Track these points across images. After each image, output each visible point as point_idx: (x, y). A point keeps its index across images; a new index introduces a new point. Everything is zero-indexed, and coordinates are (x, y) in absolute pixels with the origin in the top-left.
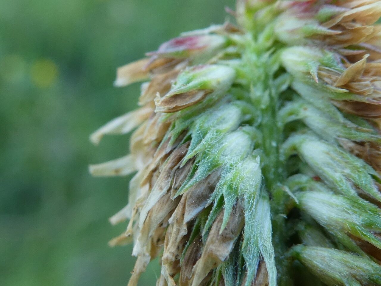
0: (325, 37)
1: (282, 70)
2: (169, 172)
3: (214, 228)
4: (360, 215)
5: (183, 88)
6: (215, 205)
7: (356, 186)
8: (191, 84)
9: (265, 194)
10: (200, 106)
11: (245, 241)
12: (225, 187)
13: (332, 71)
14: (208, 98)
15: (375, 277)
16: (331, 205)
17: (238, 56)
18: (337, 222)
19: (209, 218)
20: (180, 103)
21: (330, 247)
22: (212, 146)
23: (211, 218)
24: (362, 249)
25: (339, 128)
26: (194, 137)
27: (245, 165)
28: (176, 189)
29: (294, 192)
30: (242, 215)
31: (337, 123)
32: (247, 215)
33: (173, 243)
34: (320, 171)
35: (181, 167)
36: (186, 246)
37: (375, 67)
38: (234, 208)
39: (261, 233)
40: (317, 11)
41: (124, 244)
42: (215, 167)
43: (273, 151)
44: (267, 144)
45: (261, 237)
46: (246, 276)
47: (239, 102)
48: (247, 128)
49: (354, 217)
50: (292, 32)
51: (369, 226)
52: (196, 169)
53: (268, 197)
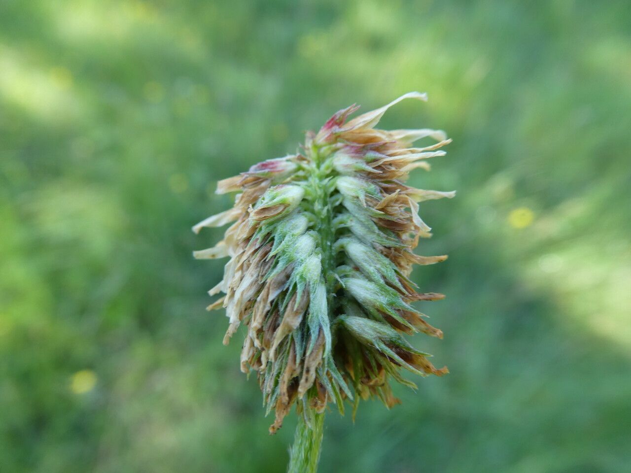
0: (370, 173)
1: (337, 191)
2: (258, 264)
3: (290, 305)
4: (386, 297)
5: (270, 203)
6: (291, 288)
7: (384, 277)
8: (275, 200)
9: (323, 280)
10: (280, 216)
11: (310, 316)
12: (298, 277)
13: (373, 198)
14: (286, 210)
15: (394, 340)
16: (367, 289)
17: (305, 178)
18: (370, 301)
19: (286, 298)
20: (267, 214)
21: (365, 318)
22: (289, 246)
23: (288, 298)
24: (386, 320)
25: (375, 236)
26: (276, 238)
27: (311, 260)
28: (263, 276)
29: (340, 277)
30: (308, 296)
31: (373, 232)
32: (311, 296)
33: (260, 315)
34: (360, 265)
35: (267, 260)
36: (268, 316)
37: (403, 198)
38: (304, 292)
39: (320, 308)
40: (365, 154)
41: (217, 309)
42: (290, 261)
43: (328, 248)
44: (324, 243)
45: (320, 311)
46: (310, 340)
47: (306, 213)
48: (312, 232)
49: (381, 297)
50: (346, 166)
51: (391, 304)
52: (277, 263)
53: (324, 282)
